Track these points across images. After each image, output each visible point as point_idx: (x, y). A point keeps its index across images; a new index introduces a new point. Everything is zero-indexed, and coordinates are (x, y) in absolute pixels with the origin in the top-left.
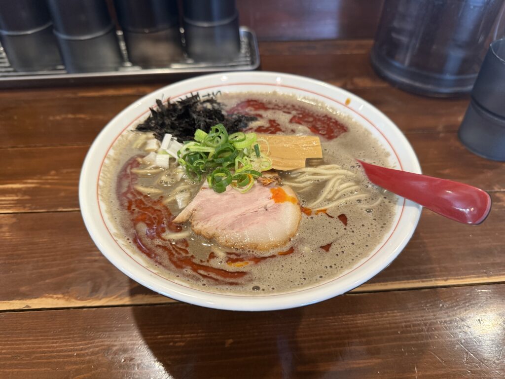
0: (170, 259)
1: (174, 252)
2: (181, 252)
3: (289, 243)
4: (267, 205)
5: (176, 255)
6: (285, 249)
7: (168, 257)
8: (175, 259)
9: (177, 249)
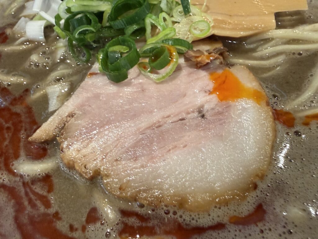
0: (16, 219)
1: (26, 203)
2: (38, 203)
3: (254, 194)
4: (202, 106)
5: (29, 209)
6: (246, 208)
7: (14, 214)
8: (25, 220)
9: (32, 196)
